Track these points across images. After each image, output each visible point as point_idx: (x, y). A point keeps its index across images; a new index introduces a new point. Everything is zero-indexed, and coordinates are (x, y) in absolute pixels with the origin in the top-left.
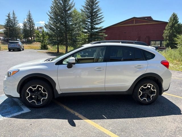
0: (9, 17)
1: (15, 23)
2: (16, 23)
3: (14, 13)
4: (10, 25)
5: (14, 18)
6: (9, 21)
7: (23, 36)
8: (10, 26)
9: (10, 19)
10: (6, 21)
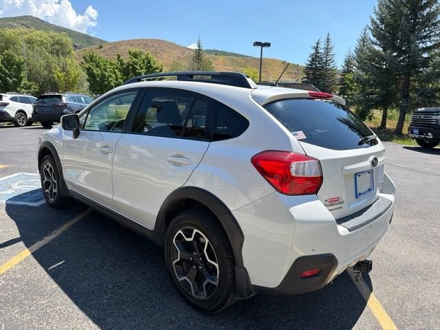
0: (316, 48)
1: (327, 61)
2: (330, 60)
3: (328, 39)
4: (316, 65)
5: (328, 49)
6: (315, 57)
7: (341, 88)
8: (317, 69)
9: (318, 53)
10: (310, 59)
